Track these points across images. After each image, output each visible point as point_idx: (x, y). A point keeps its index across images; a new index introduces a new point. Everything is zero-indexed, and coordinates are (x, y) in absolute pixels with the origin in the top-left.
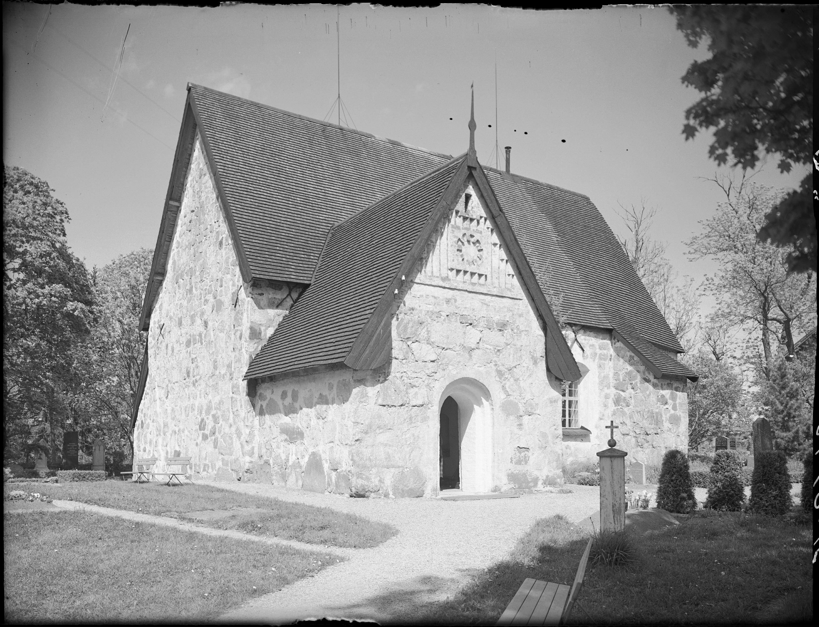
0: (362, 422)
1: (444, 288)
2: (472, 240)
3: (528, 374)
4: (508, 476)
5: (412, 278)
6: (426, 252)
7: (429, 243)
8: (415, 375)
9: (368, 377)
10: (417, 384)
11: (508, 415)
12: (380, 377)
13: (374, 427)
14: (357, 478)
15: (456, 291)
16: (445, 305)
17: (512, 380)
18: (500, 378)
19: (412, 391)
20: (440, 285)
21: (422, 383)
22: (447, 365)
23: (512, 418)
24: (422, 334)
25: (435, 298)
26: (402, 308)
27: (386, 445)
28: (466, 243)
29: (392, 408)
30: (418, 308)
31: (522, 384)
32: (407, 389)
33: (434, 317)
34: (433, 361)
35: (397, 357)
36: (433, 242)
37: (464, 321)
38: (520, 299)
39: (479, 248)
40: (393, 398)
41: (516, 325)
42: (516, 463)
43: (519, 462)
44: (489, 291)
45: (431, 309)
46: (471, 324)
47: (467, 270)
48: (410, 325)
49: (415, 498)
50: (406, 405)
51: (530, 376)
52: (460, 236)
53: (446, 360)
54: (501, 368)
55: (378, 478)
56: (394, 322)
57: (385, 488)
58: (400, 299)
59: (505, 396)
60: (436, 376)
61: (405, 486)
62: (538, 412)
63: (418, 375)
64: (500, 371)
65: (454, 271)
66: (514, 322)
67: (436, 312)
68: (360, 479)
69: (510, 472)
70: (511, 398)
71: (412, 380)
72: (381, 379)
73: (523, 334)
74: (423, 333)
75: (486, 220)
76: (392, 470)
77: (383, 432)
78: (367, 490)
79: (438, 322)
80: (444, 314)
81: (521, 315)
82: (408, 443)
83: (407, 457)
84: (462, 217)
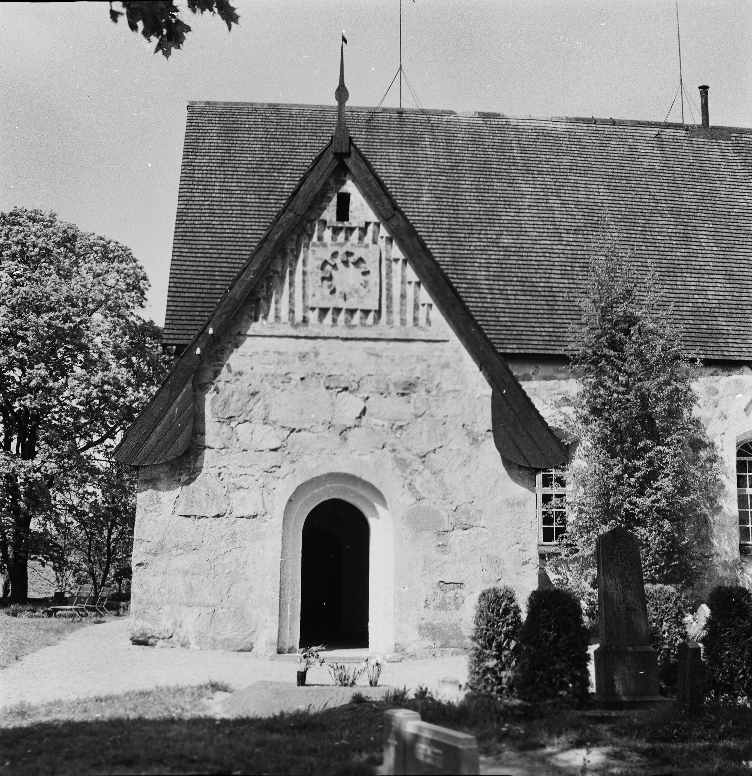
0: (149, 539)
1: (297, 337)
2: (351, 259)
3: (460, 461)
4: (420, 628)
5: (239, 330)
6: (265, 289)
7: (271, 274)
8: (242, 471)
9: (162, 475)
10: (245, 485)
11: (419, 530)
12: (181, 474)
13: (168, 547)
14: (136, 618)
15: (319, 340)
16: (298, 363)
17: (427, 472)
18: (403, 471)
19: (236, 496)
20: (289, 333)
21: (254, 482)
22: (300, 455)
23: (426, 534)
24: (255, 410)
25: (279, 353)
26: (224, 374)
27: (187, 573)
28: (340, 266)
29: (202, 519)
30: (250, 371)
31: (448, 479)
32: (228, 492)
33: (277, 383)
34: (275, 450)
35: (211, 446)
36: (276, 272)
37: (332, 385)
38: (444, 341)
39: (363, 270)
40: (204, 505)
41: (436, 383)
42: (436, 608)
43: (443, 606)
44: (381, 334)
45: (272, 372)
46: (346, 389)
47: (340, 306)
48: (235, 397)
49: (236, 653)
50: (226, 515)
51: (464, 464)
52: (328, 257)
53: (298, 446)
54: (405, 455)
55: (172, 620)
56: (209, 397)
57: (182, 635)
58: (218, 360)
59: (414, 500)
60: (279, 472)
61: (218, 633)
62: (482, 523)
63: (248, 471)
64: (404, 460)
65: (317, 312)
66: (431, 379)
67: (280, 376)
68: (140, 620)
69: (424, 622)
70: (425, 503)
71: (237, 479)
72: (184, 478)
73: (449, 397)
74: (258, 410)
75: (377, 225)
76: (197, 610)
77: (183, 553)
78: (149, 635)
79: (283, 390)
80: (296, 378)
81: (446, 366)
82: (227, 571)
83: (224, 592)
84: (331, 229)
